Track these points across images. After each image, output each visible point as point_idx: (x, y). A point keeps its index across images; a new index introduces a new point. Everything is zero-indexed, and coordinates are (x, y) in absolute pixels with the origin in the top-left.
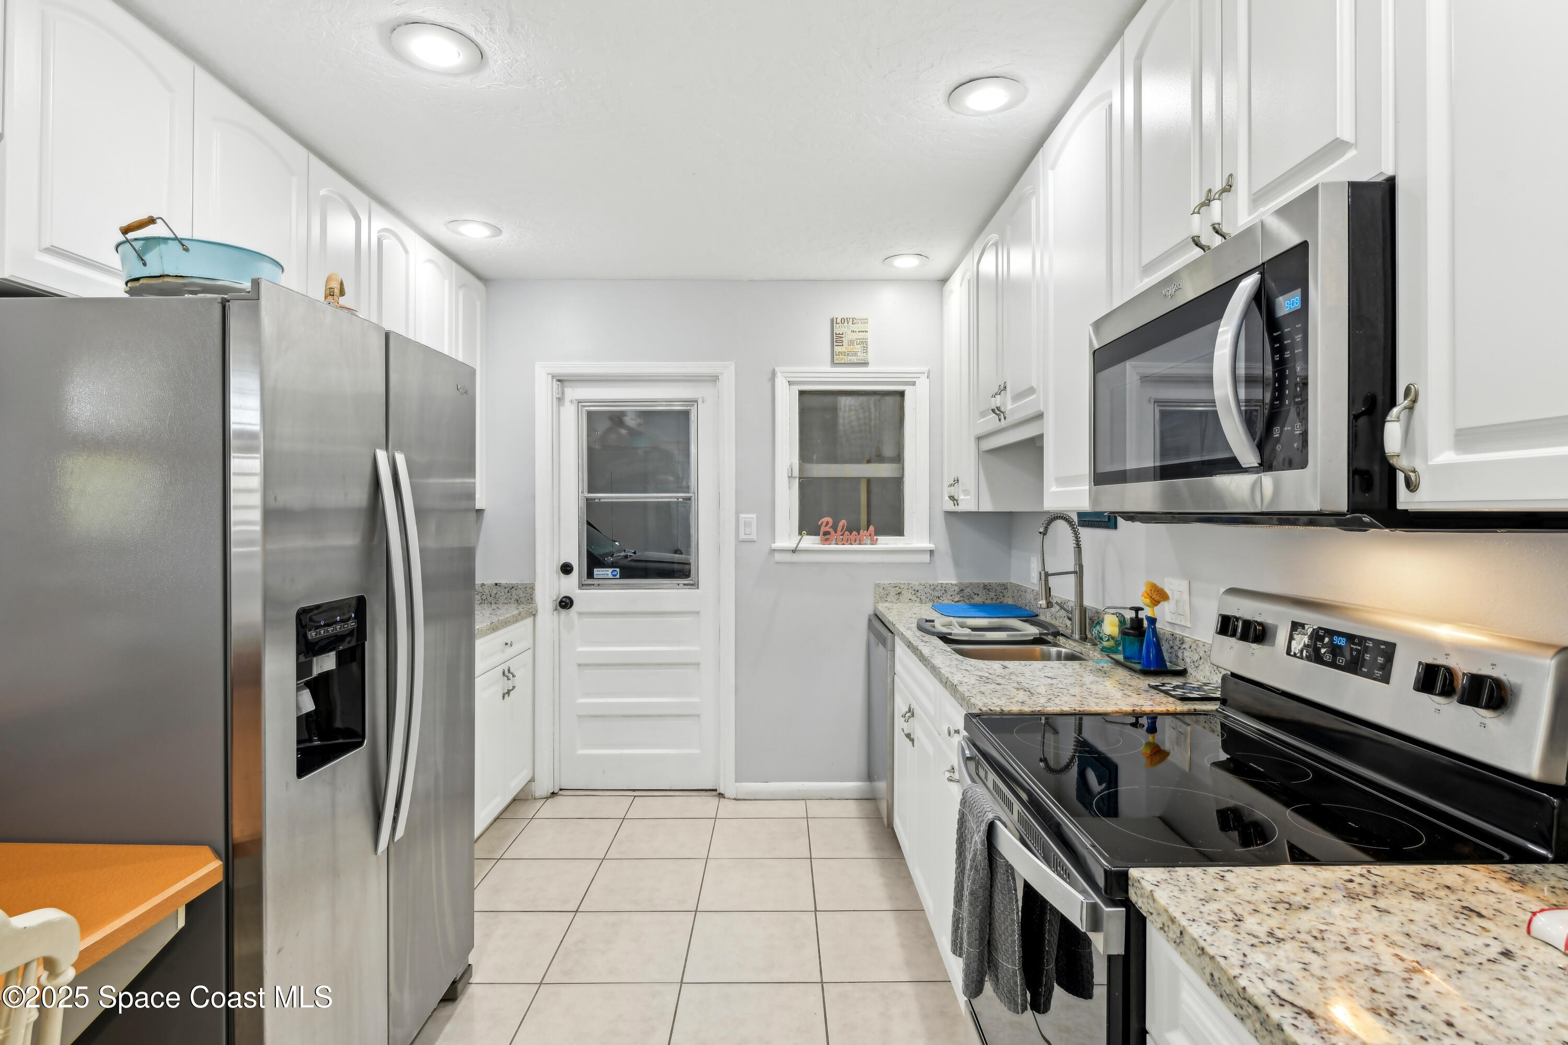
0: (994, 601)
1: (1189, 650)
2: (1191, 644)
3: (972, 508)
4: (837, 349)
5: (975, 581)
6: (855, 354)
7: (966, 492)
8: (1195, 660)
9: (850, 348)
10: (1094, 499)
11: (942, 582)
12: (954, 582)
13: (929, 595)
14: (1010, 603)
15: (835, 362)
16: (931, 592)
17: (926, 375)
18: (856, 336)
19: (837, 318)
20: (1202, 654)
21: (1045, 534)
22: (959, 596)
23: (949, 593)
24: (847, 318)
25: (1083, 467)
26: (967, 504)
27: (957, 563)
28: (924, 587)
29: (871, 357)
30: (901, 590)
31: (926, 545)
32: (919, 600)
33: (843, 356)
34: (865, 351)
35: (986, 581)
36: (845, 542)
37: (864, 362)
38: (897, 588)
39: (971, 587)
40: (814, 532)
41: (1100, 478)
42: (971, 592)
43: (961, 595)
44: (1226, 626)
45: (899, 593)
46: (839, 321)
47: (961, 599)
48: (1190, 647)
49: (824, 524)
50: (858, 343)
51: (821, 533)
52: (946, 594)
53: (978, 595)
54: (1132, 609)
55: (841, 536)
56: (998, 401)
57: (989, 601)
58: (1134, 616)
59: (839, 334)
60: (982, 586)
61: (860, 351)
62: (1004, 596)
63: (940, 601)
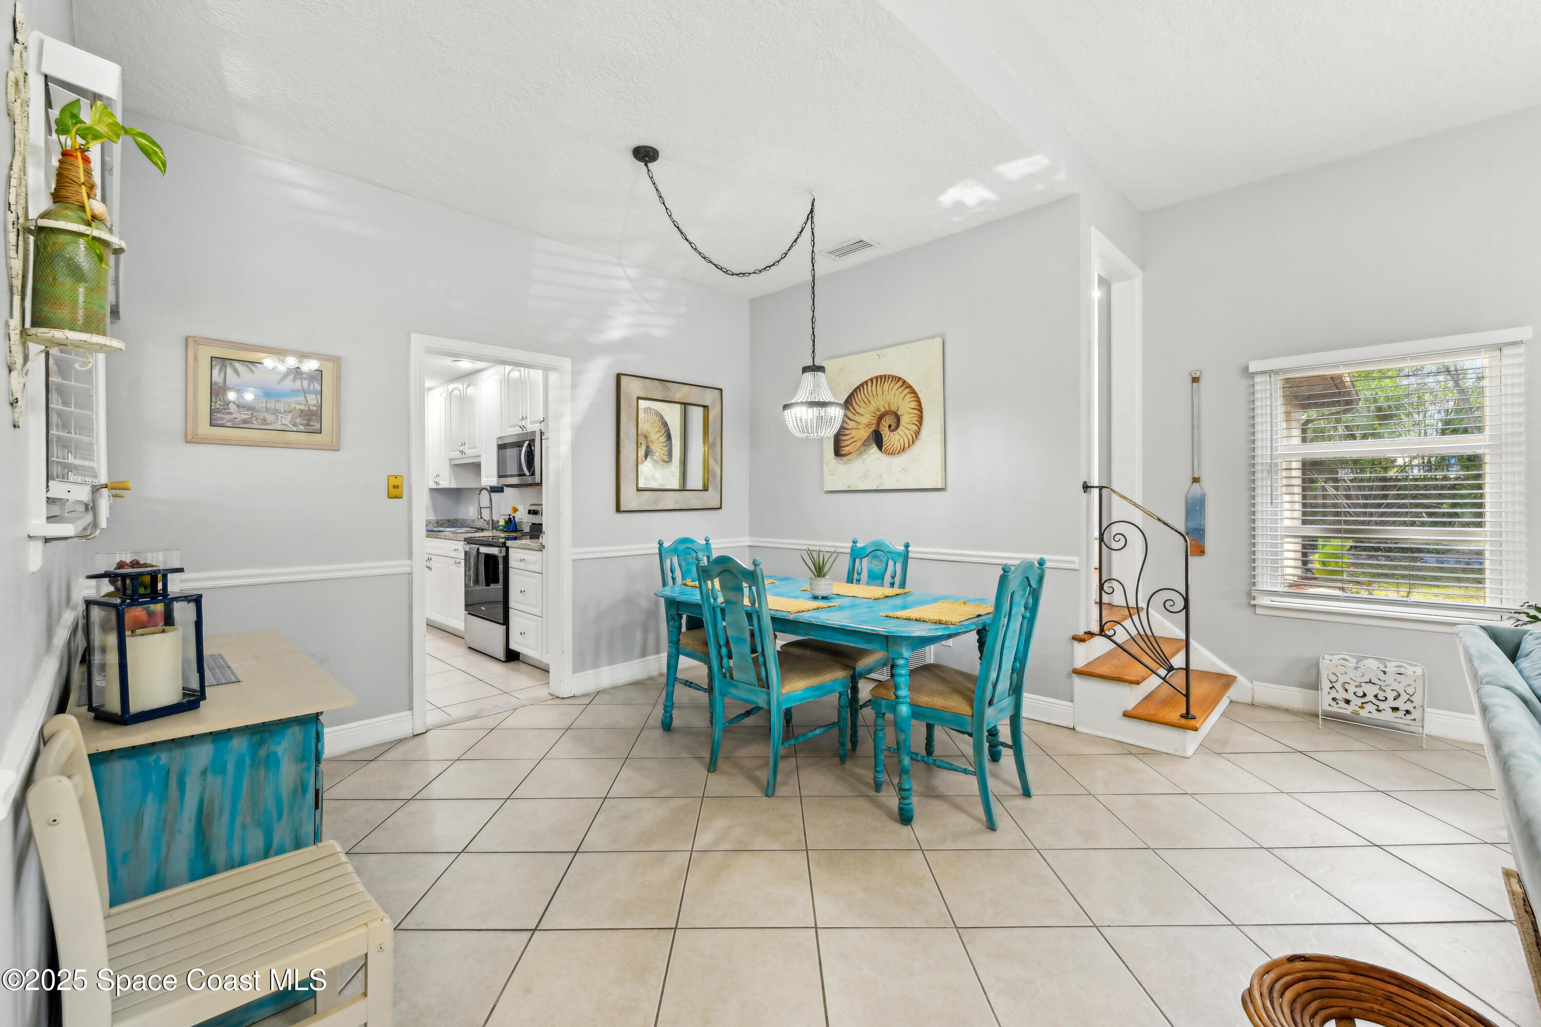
3: (447, 486)
5: (443, 518)
7: (444, 480)
10: (498, 482)
21: (478, 495)
23: (432, 524)
25: (495, 473)
26: (445, 484)
27: (435, 511)
35: (449, 517)
41: (500, 476)
42: (441, 523)
44: (530, 512)
47: (437, 525)
56: (462, 448)
60: (447, 519)
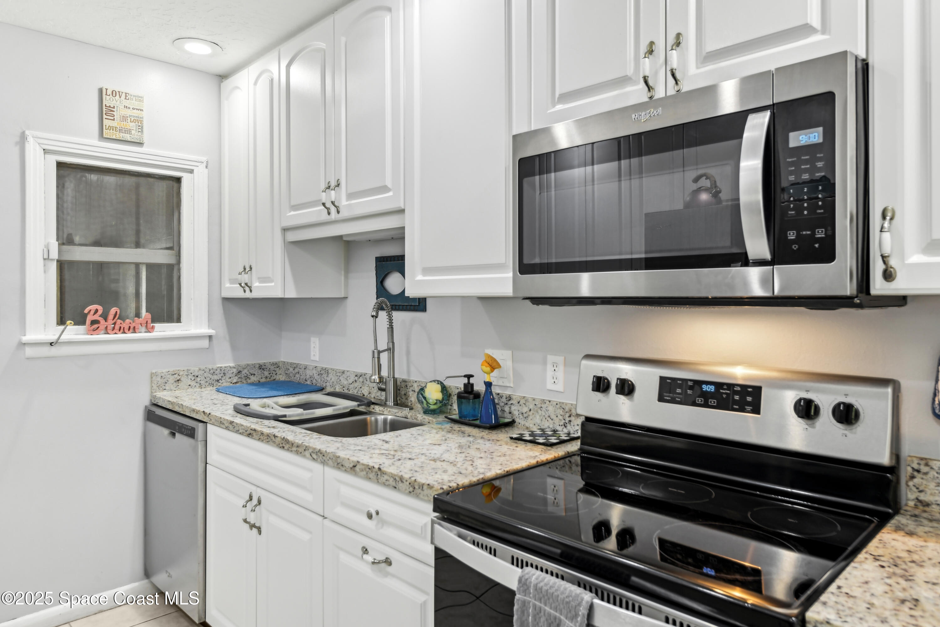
0: (268, 380)
1: (517, 404)
2: (519, 399)
3: (277, 294)
4: (106, 122)
5: (250, 361)
6: (129, 131)
7: (264, 280)
8: (524, 412)
9: (123, 124)
11: (220, 366)
12: (232, 365)
13: (208, 379)
14: (281, 379)
15: (105, 136)
16: (210, 376)
17: (205, 164)
18: (128, 112)
19: (107, 89)
20: (531, 407)
21: (376, 317)
22: (237, 377)
23: (228, 376)
24: (119, 92)
27: (234, 347)
28: (203, 372)
29: (146, 138)
30: (180, 377)
31: (205, 330)
32: (198, 385)
33: (114, 131)
34: (140, 130)
35: (261, 362)
36: (117, 331)
37: (139, 141)
38: (176, 376)
39: (248, 368)
40: (80, 320)
42: (248, 373)
43: (239, 376)
44: (599, 384)
45: (178, 380)
46: (109, 92)
47: (240, 380)
48: (519, 402)
49: (92, 312)
50: (132, 120)
51: (88, 322)
52: (225, 377)
53: (254, 375)
54: (465, 376)
55: (112, 324)
56: (332, 196)
57: (263, 380)
58: (467, 382)
59: (110, 107)
60: (258, 366)
61: (134, 129)
62: (276, 374)
63: (219, 384)
